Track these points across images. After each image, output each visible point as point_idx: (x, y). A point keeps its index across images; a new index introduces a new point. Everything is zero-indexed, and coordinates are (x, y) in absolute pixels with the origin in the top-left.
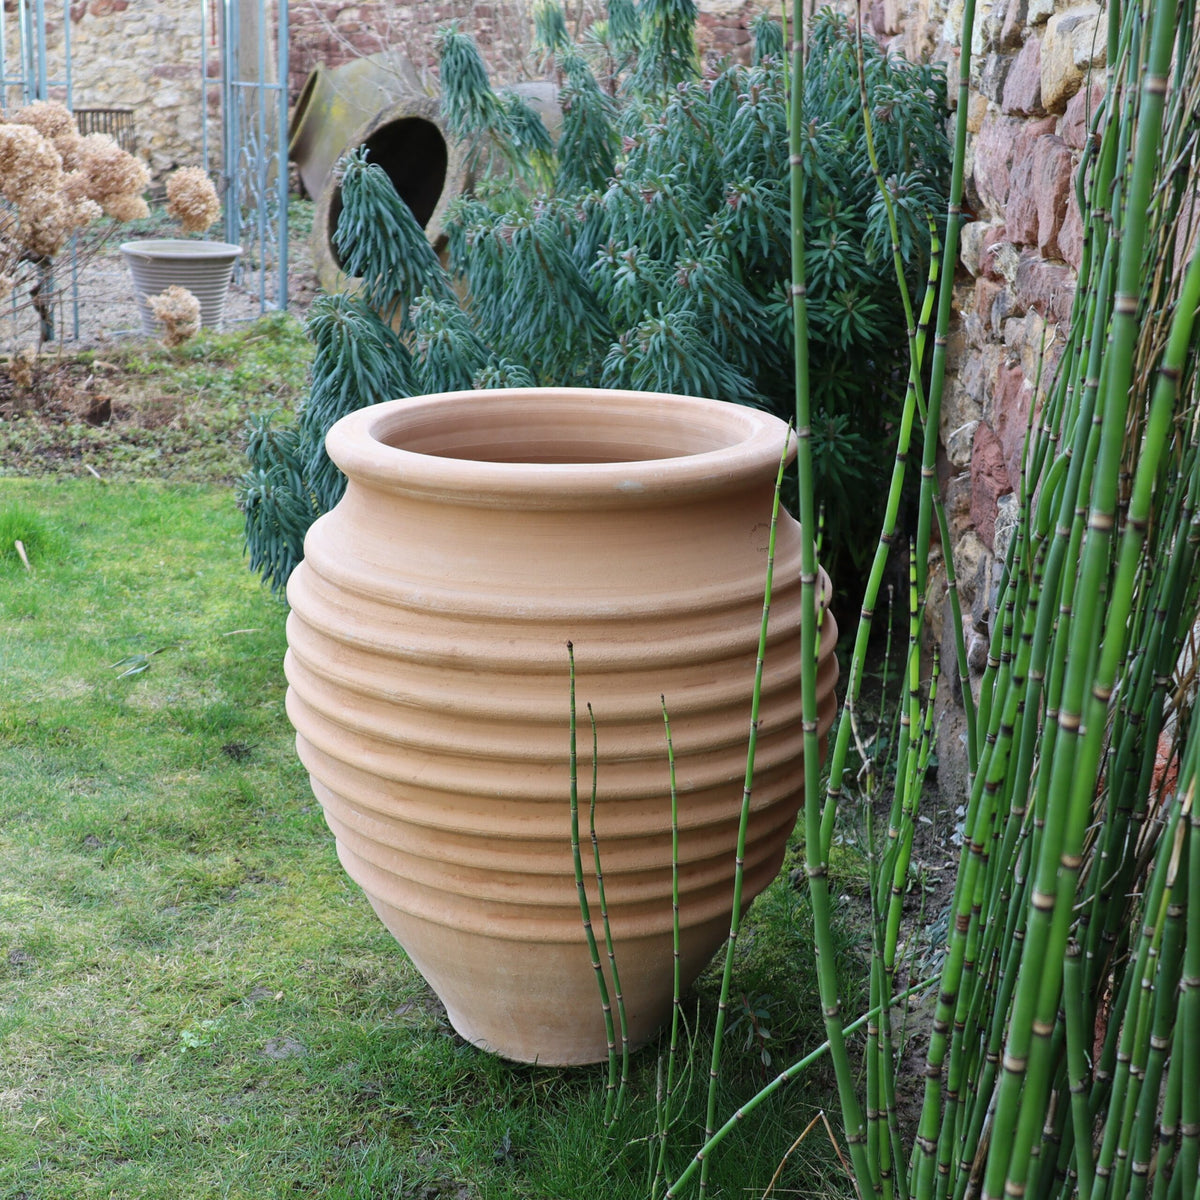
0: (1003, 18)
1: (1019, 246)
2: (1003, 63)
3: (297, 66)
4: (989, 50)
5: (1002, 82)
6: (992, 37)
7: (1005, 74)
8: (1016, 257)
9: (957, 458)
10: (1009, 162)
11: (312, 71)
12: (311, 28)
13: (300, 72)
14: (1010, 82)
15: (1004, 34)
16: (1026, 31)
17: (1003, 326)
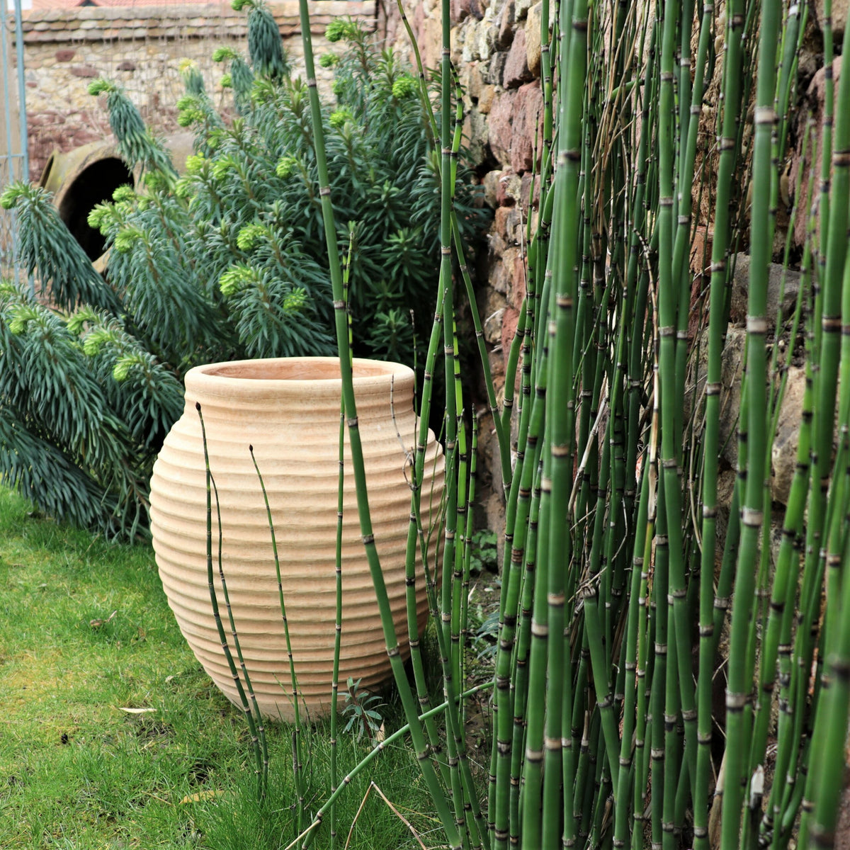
0: (499, 26)
1: (521, 174)
2: (502, 57)
3: (40, 154)
4: (492, 53)
5: (502, 69)
6: (493, 41)
7: (504, 63)
8: (520, 182)
9: (493, 336)
10: (511, 120)
11: (50, 157)
12: (49, 128)
13: (42, 158)
14: (507, 66)
15: (500, 35)
16: (515, 26)
17: (515, 232)
